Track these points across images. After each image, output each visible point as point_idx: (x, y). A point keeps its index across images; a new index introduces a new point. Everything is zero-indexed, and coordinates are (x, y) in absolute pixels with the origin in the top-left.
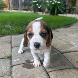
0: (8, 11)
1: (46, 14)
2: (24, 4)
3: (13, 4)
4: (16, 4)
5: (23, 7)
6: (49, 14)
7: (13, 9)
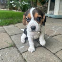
1: (19, 11)
6: (21, 11)
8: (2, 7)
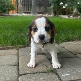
0: (16, 14)
2: (39, 4)
3: (23, 4)
4: (26, 4)
5: (38, 8)
7: (23, 12)
8: (39, 10)
